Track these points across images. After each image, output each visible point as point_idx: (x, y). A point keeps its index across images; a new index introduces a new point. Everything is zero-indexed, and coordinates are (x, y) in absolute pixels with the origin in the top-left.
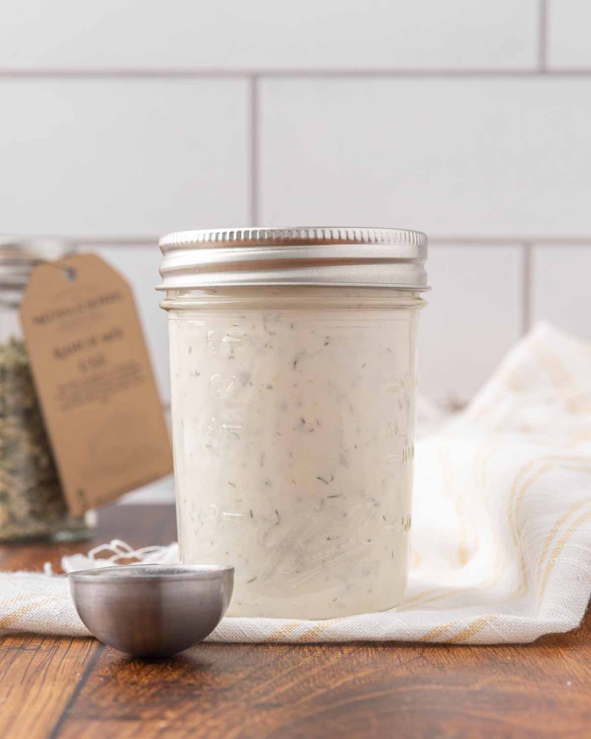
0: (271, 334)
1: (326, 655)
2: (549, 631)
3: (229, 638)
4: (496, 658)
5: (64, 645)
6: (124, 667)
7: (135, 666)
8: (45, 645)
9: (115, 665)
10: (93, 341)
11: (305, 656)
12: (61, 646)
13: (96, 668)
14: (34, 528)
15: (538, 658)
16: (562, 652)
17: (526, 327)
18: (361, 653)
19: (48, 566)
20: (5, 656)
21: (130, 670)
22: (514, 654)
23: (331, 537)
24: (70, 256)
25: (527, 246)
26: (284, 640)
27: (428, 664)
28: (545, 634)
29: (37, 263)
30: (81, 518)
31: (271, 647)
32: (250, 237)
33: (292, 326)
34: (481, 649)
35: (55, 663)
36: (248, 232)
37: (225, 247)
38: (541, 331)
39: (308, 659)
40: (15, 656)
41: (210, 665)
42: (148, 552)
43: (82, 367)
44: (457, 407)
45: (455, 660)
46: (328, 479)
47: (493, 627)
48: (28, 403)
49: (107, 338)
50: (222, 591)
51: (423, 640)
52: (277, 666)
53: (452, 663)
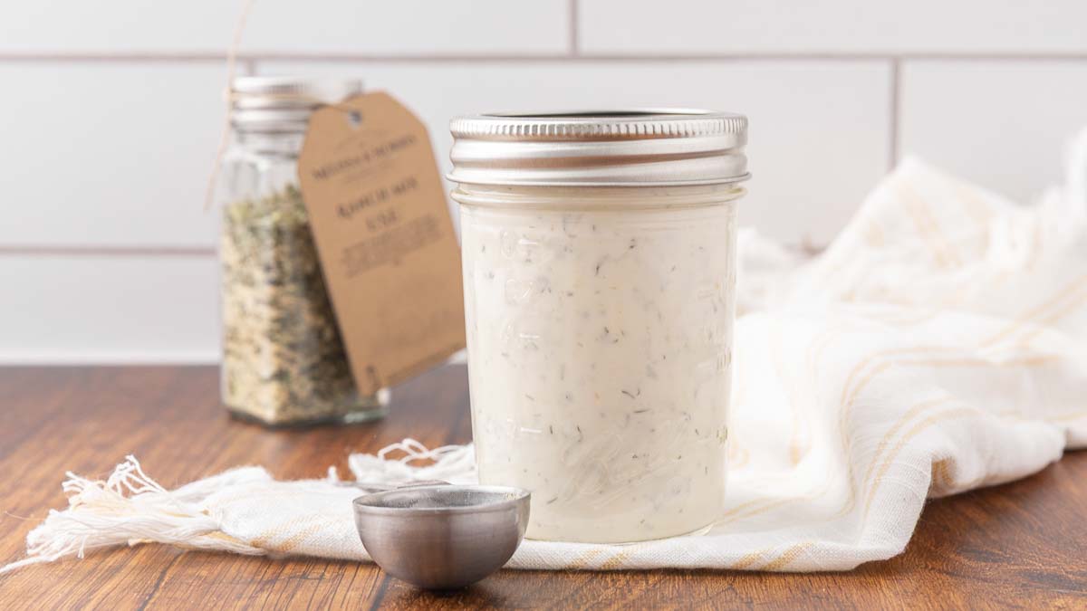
0: (571, 236)
1: (629, 585)
2: (870, 559)
3: (526, 564)
4: (810, 589)
5: (350, 572)
6: (412, 603)
7: (424, 600)
8: (329, 572)
9: (403, 599)
10: (383, 195)
11: (606, 588)
12: (346, 573)
13: (383, 604)
14: (319, 408)
15: (855, 590)
16: (883, 582)
17: (893, 162)
18: (667, 584)
19: (332, 470)
20: (285, 588)
21: (419, 605)
22: (830, 585)
23: (637, 455)
24: (355, 96)
25: (896, 62)
26: (585, 567)
27: (736, 598)
28: (864, 562)
29: (317, 107)
30: (373, 397)
31: (571, 576)
32: (547, 132)
33: (594, 228)
34: (797, 578)
35: (339, 597)
36: (545, 126)
37: (520, 141)
38: (910, 165)
39: (610, 592)
40: (297, 587)
41: (505, 599)
42: (445, 452)
43: (371, 225)
44: (812, 251)
45: (766, 593)
46: (635, 393)
47: (810, 554)
48: (309, 268)
49: (399, 190)
50: (517, 520)
51: (735, 568)
52: (575, 601)
53: (761, 597)
